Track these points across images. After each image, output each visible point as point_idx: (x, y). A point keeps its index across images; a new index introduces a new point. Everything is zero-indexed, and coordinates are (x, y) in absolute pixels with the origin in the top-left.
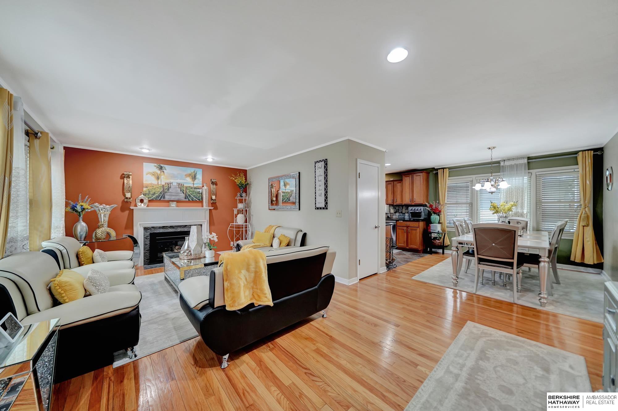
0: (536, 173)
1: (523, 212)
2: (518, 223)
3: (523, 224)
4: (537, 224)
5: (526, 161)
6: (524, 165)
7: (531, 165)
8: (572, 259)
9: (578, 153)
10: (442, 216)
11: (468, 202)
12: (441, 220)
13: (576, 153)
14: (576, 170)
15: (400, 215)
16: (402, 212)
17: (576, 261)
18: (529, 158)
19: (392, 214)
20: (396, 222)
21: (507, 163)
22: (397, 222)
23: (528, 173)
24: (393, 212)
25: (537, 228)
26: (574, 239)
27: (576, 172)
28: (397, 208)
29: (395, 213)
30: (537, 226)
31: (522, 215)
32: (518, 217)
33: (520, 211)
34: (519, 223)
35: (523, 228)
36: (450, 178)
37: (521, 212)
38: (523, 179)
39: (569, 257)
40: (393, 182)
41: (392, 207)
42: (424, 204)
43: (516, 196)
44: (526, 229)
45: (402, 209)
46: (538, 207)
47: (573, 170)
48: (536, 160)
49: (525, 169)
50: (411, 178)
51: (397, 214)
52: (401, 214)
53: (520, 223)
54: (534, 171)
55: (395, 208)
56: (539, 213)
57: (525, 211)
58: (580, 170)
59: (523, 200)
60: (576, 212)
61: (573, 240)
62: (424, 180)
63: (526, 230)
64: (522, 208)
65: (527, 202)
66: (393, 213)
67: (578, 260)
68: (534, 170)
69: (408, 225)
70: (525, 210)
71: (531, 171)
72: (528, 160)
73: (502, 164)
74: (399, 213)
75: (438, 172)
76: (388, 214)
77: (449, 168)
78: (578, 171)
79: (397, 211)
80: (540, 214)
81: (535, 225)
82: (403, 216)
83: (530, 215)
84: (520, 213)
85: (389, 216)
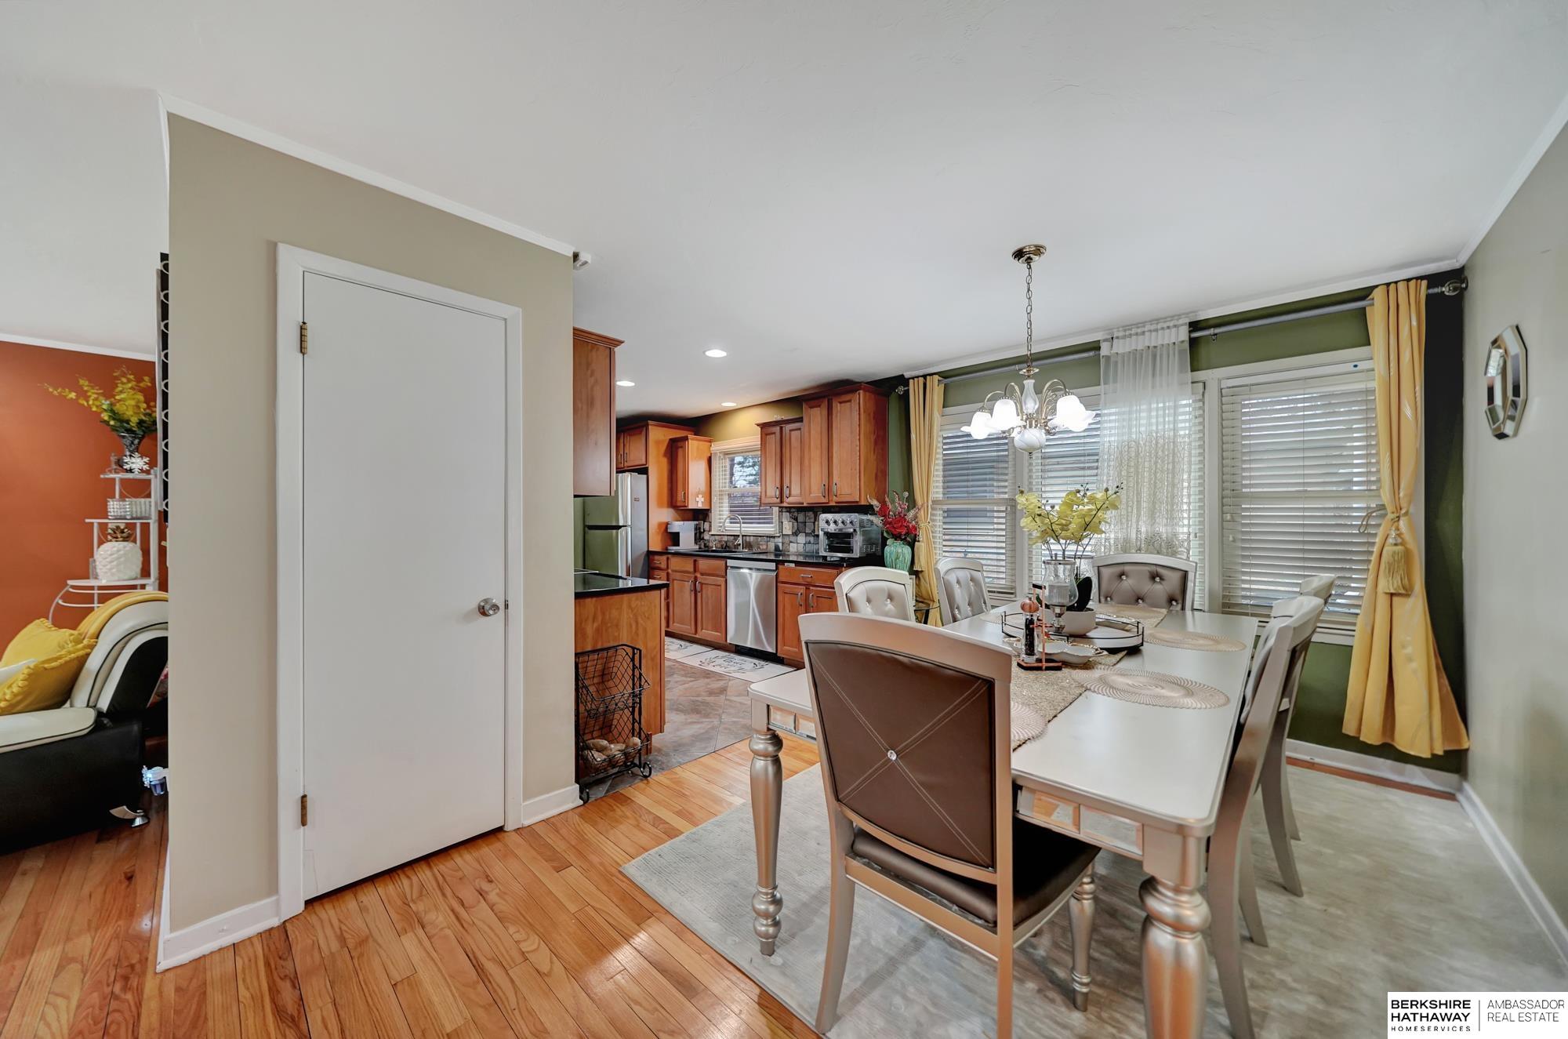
0: (1220, 381)
1: (1175, 535)
2: (1154, 576)
3: (1172, 580)
4: (1224, 582)
5: (1183, 334)
6: (1176, 352)
7: (1203, 351)
8: (1349, 728)
9: (1371, 297)
10: (921, 546)
11: (1002, 496)
12: (916, 561)
13: (1364, 294)
14: (1362, 365)
15: (810, 543)
16: (814, 531)
17: (1361, 739)
18: (1194, 326)
19: (787, 540)
20: (777, 568)
21: (1120, 347)
22: (780, 567)
23: (1193, 383)
24: (790, 532)
25: (1224, 597)
26: (1357, 643)
27: (1362, 371)
28: (801, 517)
29: (795, 534)
30: (1224, 589)
31: (1171, 548)
32: (1158, 553)
33: (1162, 530)
34: (1158, 579)
35: (1171, 600)
36: (948, 410)
37: (1167, 533)
38: (1176, 407)
39: (1339, 720)
40: (781, 428)
41: (788, 514)
42: (863, 503)
43: (1150, 471)
44: (1180, 601)
45: (814, 523)
46: (1229, 517)
47: (1350, 367)
48: (1218, 330)
49: (1182, 370)
50: (825, 412)
51: (801, 539)
52: (812, 539)
53: (1162, 579)
54: (1211, 375)
55: (796, 519)
56: (1231, 539)
57: (1183, 531)
58: (1378, 363)
59: (1174, 485)
60: (1361, 534)
61: (1352, 647)
62: (862, 417)
63: (1180, 606)
64: (1172, 518)
65: (1189, 496)
66: (789, 535)
67: (1371, 735)
68: (1215, 370)
69: (809, 580)
70: (1184, 526)
71: (1202, 375)
72: (1190, 332)
73: (1105, 350)
74: (807, 535)
75: (908, 390)
76: (776, 540)
77: (944, 375)
78: (1368, 370)
79: (801, 529)
80: (1234, 541)
81: (1218, 586)
83: (1202, 545)
84: (1164, 536)
85: (780, 545)
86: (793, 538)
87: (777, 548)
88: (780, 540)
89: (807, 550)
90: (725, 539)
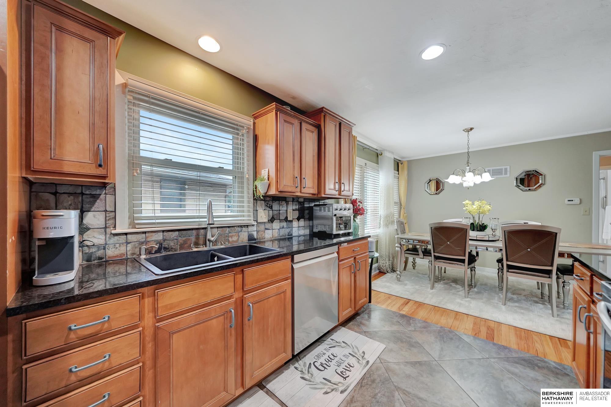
15: (283, 228)
16: (287, 218)
19: (262, 227)
20: (338, 249)
22: (340, 248)
24: (266, 220)
28: (275, 206)
29: (272, 220)
51: (276, 225)
52: (284, 224)
55: (271, 207)
74: (281, 221)
76: (250, 229)
79: (275, 217)
82: (288, 230)
85: (255, 234)
86: (268, 226)
87: (251, 238)
88: (255, 228)
89: (281, 234)
90: (160, 237)
